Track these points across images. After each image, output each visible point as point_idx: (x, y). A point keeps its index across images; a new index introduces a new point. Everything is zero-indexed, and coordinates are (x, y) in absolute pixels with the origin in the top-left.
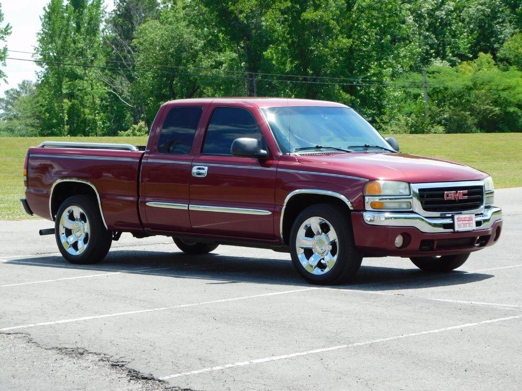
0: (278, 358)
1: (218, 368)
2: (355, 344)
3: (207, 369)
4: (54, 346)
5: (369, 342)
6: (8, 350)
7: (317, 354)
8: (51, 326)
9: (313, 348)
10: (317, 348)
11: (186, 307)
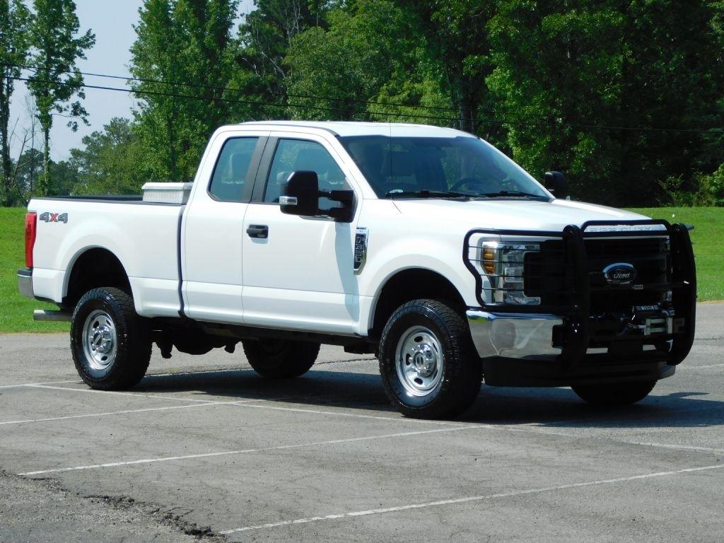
1: (302, 521)
8: (93, 470)
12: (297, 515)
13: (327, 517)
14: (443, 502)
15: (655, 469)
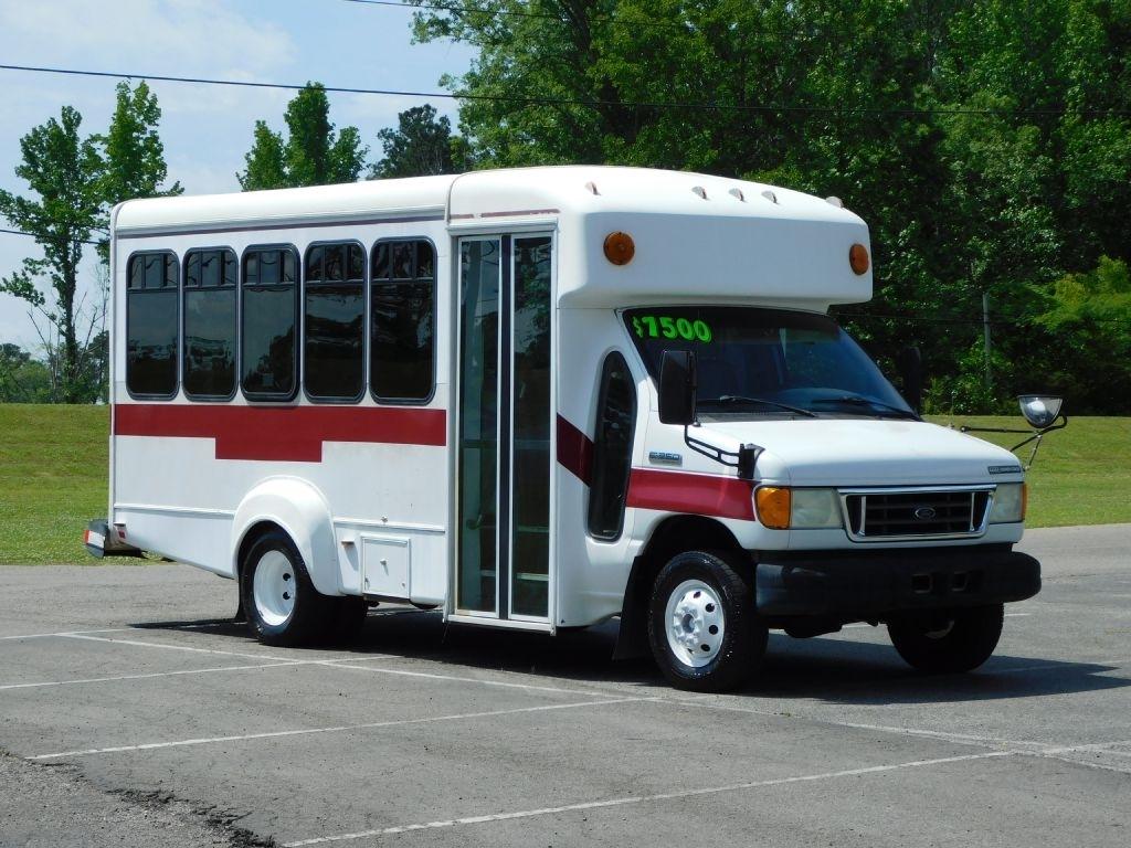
0: (508, 816)
1: (395, 830)
2: (657, 797)
3: (373, 832)
4: (120, 787)
5: (683, 793)
6: (36, 793)
7: (582, 812)
8: (126, 753)
9: (579, 801)
10: (587, 801)
11: (383, 727)
12: (391, 822)
13: (430, 824)
14: (586, 805)
15: (870, 761)
